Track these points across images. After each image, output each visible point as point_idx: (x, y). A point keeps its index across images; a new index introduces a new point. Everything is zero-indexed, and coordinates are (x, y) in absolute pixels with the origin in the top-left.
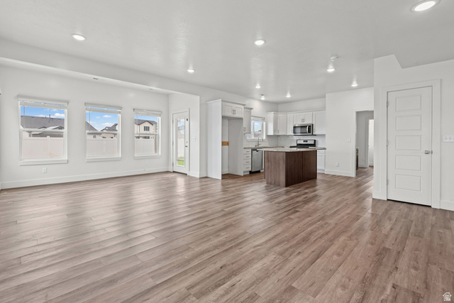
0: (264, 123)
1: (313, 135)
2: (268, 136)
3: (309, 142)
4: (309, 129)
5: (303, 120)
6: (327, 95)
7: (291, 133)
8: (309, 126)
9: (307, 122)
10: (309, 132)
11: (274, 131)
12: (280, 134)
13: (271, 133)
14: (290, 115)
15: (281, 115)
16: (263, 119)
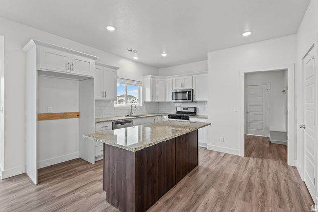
0: (141, 88)
1: (193, 102)
2: (145, 103)
3: (189, 110)
4: (189, 95)
5: (183, 85)
6: (209, 54)
7: (170, 99)
8: (189, 92)
9: (187, 87)
10: (189, 98)
11: (152, 97)
12: (159, 100)
13: (148, 99)
14: (169, 80)
15: (159, 80)
16: (140, 83)
